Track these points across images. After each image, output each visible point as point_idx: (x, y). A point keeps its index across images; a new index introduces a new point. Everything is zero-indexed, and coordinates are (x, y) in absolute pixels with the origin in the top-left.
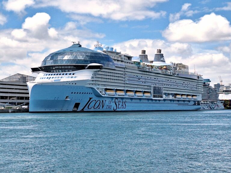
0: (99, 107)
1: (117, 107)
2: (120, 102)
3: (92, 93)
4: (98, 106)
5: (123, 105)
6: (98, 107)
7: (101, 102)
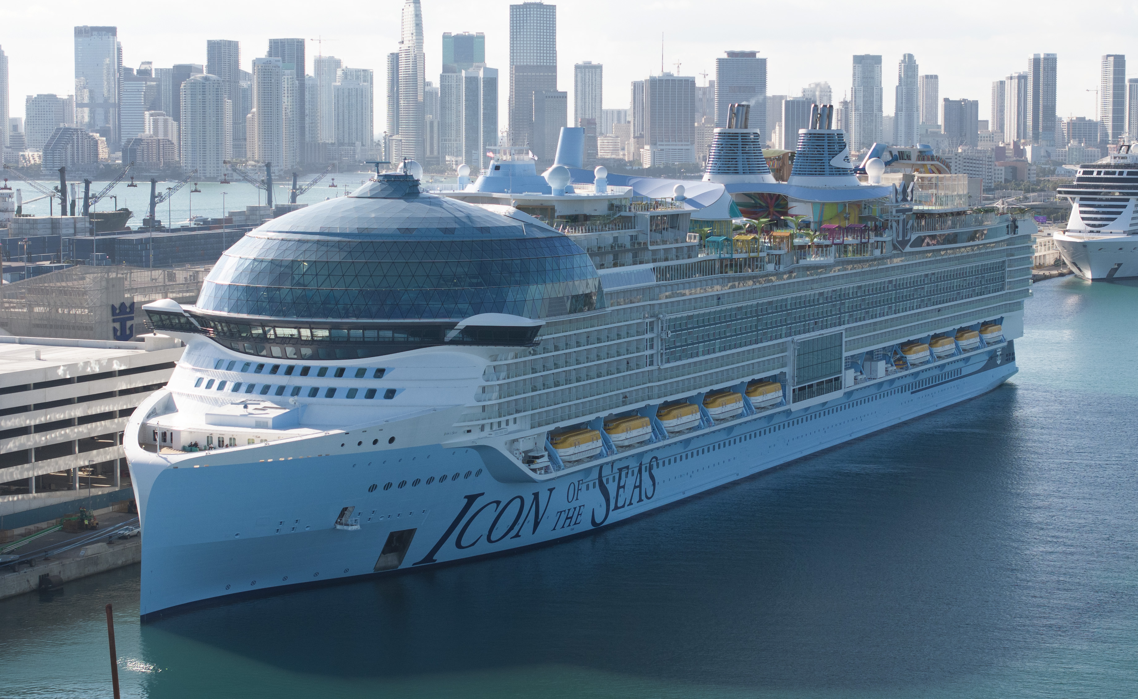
0: (517, 528)
1: (612, 506)
2: (623, 474)
3: (479, 472)
4: (511, 528)
5: (640, 486)
6: (513, 533)
7: (529, 500)
